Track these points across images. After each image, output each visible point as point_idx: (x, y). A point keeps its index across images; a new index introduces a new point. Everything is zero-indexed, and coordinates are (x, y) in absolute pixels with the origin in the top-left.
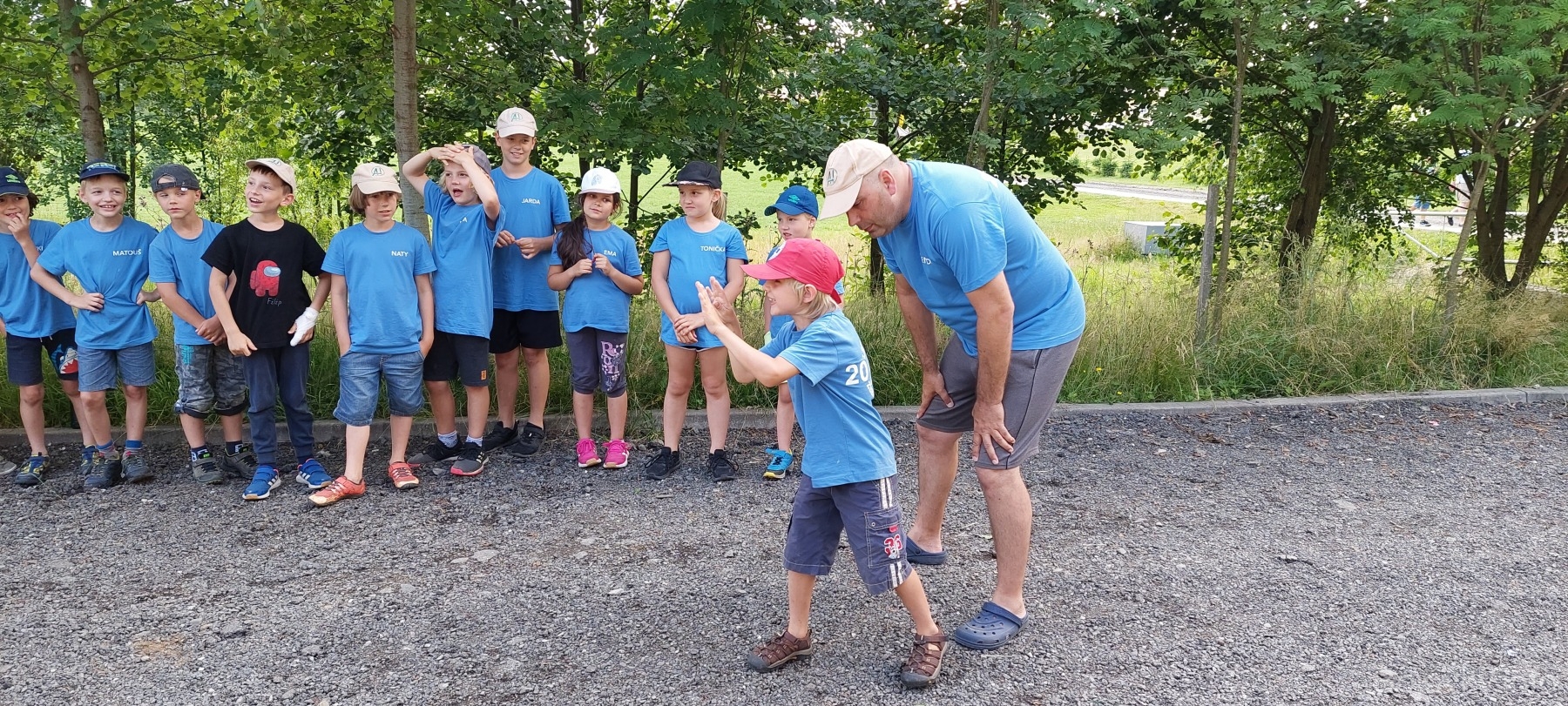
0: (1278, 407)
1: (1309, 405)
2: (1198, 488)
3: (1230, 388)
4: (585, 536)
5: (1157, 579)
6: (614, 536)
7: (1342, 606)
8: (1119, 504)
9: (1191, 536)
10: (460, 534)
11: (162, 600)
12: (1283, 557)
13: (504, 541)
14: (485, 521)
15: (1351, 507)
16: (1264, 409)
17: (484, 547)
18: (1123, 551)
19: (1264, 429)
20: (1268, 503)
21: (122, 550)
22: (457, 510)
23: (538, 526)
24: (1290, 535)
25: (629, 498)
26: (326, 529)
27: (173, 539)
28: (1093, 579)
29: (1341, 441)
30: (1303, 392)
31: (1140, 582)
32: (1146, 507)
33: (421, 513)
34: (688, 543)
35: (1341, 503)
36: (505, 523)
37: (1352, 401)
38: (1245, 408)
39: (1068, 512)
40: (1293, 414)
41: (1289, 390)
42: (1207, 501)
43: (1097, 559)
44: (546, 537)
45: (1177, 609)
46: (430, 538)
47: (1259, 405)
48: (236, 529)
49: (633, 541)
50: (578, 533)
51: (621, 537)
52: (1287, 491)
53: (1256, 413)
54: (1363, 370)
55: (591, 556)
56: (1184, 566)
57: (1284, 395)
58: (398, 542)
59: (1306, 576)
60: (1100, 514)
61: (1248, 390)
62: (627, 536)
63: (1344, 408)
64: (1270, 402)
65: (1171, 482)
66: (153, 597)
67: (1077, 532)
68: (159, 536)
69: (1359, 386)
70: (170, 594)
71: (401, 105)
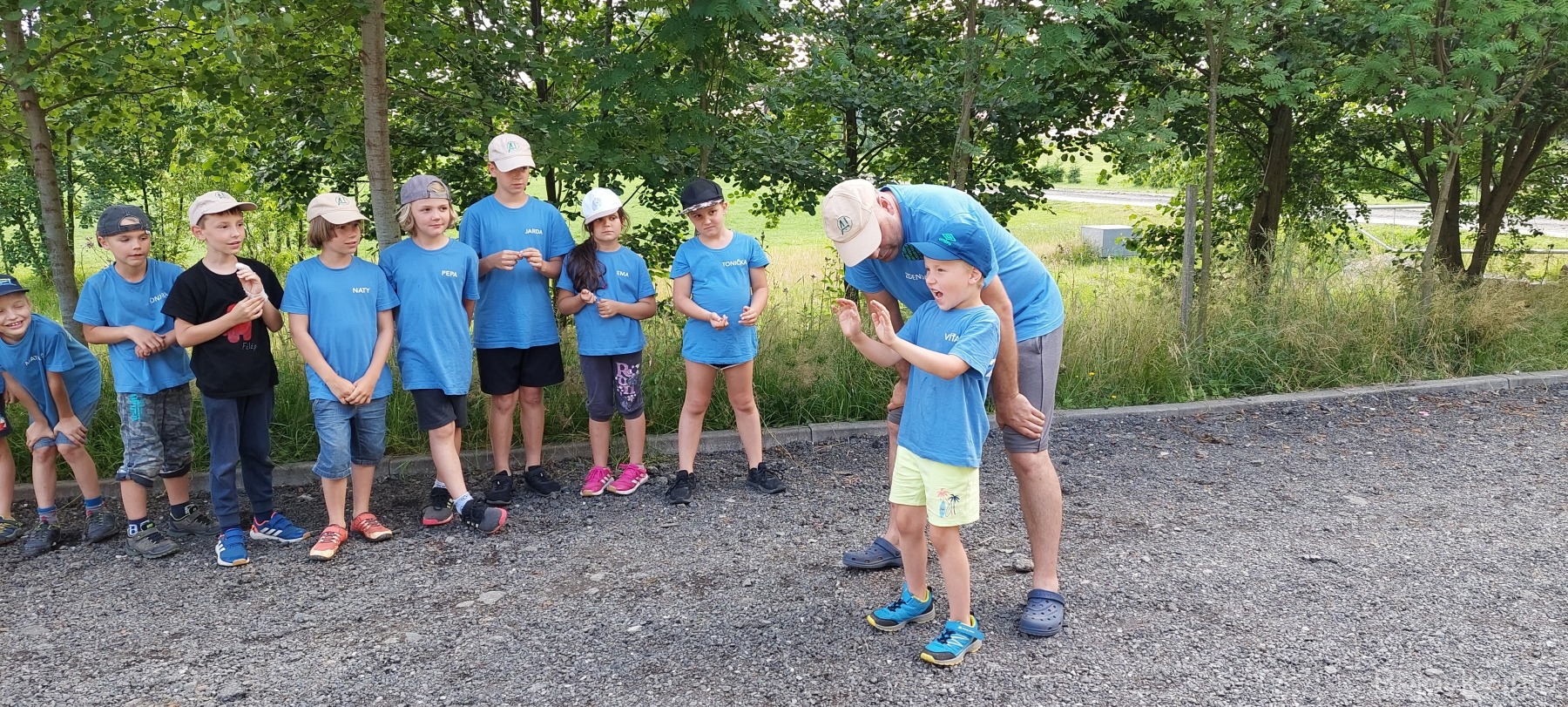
0: (1270, 404)
1: (1301, 401)
2: (1208, 490)
3: (1221, 387)
4: (593, 572)
5: (1187, 586)
6: (624, 569)
7: (1375, 605)
8: (1134, 510)
9: (1211, 540)
10: (462, 575)
11: (149, 663)
12: (1307, 557)
13: (509, 580)
14: (485, 561)
15: (1363, 502)
16: (1257, 407)
17: (489, 589)
18: (1147, 558)
19: (1261, 426)
20: (1280, 502)
21: (101, 612)
22: (454, 550)
23: (543, 563)
24: (1308, 533)
25: (636, 528)
26: (318, 578)
27: (154, 598)
28: (1122, 589)
29: (1338, 435)
30: (1293, 388)
31: (1170, 590)
32: (1160, 512)
33: (418, 556)
34: (701, 573)
35: (1352, 498)
36: (508, 562)
37: (1341, 395)
38: (1238, 407)
39: (1084, 521)
40: (1286, 410)
41: (1278, 387)
42: (1219, 502)
43: (1122, 568)
44: (553, 574)
45: (1212, 617)
46: (429, 583)
47: (1252, 403)
48: (221, 583)
49: (645, 575)
50: (586, 569)
51: (631, 571)
52: (1296, 488)
53: (1250, 411)
54: (1349, 364)
55: (602, 592)
56: (1210, 571)
57: (1274, 392)
58: (396, 588)
59: (1333, 575)
60: (1116, 522)
61: (1238, 389)
62: (638, 569)
63: (1334, 402)
64: (1263, 400)
65: (1181, 485)
67: (1097, 541)
68: (139, 594)
69: (1347, 380)
70: (158, 657)
71: (372, 133)
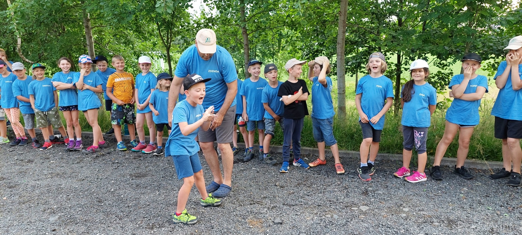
11: (257, 205)
13: (371, 203)
27: (260, 184)
36: (371, 196)
44: (388, 205)
46: (343, 197)
51: (420, 210)
66: (254, 204)
68: (257, 182)
70: (259, 204)
71: (340, 40)
